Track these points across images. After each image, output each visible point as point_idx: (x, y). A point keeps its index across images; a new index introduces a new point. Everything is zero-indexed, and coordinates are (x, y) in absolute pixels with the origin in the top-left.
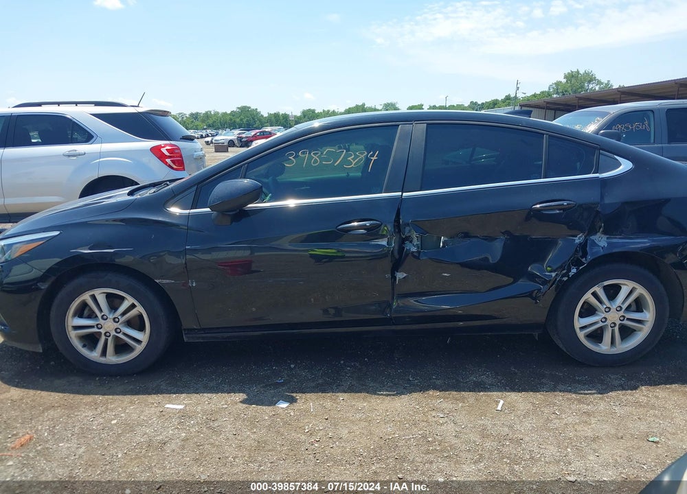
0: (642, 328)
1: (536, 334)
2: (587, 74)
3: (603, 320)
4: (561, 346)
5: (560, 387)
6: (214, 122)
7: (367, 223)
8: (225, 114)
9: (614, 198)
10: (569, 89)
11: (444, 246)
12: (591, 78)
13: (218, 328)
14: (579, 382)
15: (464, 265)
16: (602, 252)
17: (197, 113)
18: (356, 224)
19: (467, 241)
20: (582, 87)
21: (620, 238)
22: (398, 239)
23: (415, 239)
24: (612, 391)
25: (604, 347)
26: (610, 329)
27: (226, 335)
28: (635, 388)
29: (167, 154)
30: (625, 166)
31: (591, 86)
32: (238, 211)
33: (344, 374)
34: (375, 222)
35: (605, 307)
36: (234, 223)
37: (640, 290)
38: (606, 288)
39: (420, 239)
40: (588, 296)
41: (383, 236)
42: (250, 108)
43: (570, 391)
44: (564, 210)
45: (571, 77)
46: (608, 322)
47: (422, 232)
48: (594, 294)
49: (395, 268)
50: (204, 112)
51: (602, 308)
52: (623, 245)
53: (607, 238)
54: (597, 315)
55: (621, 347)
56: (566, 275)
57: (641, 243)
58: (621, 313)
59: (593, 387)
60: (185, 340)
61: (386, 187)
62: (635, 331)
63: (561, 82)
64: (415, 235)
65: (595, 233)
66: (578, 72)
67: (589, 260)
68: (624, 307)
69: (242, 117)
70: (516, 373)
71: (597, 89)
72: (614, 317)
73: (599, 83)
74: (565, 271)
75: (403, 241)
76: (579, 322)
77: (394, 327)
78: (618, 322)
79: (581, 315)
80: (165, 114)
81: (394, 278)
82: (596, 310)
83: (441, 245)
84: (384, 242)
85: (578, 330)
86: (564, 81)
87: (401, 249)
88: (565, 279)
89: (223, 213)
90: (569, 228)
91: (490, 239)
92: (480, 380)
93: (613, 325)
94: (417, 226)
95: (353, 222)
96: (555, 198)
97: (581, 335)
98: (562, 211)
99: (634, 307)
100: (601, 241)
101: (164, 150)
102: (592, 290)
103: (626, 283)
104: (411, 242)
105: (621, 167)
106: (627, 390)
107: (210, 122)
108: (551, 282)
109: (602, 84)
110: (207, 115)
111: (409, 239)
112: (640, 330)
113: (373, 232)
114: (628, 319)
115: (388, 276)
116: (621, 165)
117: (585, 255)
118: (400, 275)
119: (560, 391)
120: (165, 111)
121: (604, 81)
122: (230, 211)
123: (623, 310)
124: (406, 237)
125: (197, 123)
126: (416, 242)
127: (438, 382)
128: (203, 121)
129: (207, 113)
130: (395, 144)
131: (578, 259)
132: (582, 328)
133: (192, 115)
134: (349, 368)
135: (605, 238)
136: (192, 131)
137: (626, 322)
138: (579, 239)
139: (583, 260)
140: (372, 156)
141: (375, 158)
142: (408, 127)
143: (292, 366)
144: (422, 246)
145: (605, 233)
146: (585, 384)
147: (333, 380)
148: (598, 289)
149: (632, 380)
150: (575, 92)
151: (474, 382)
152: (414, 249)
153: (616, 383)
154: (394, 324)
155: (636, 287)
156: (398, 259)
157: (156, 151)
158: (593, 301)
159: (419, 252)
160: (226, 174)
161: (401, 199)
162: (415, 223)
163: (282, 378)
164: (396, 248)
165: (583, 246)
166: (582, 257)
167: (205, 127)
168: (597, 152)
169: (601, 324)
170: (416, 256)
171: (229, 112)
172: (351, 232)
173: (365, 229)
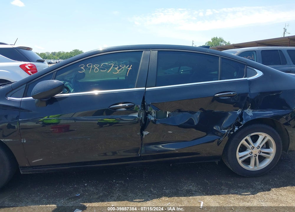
0: (270, 157)
1: (217, 162)
2: (220, 38)
3: (251, 153)
4: (229, 167)
5: (232, 191)
6: (63, 56)
7: (127, 105)
8: (67, 53)
9: (255, 90)
10: (214, 44)
11: (169, 117)
12: (222, 41)
13: (41, 166)
14: (241, 187)
15: (180, 126)
16: (250, 119)
17: (55, 52)
18: (121, 105)
19: (181, 114)
20: (219, 44)
21: (259, 111)
22: (144, 113)
23: (153, 113)
24: (258, 192)
25: (251, 167)
26: (254, 158)
27: (46, 169)
28: (269, 190)
29: (28, 68)
30: (259, 74)
31: (222, 44)
32: (50, 98)
33: (115, 189)
34: (131, 104)
35: (251, 146)
36: (48, 105)
37: (269, 137)
38: (252, 137)
39: (156, 113)
40: (243, 141)
41: (135, 112)
42: (79, 50)
43: (237, 194)
44: (231, 96)
45: (214, 39)
46: (253, 154)
47: (157, 109)
48: (246, 140)
49: (143, 129)
50: (58, 52)
51: (250, 147)
52: (260, 114)
53: (252, 111)
54: (248, 151)
55: (259, 166)
56: (233, 131)
57: (269, 113)
58: (260, 149)
59: (248, 190)
60: (22, 173)
61: (137, 85)
62: (266, 158)
63: (210, 42)
64: (153, 111)
65: (246, 109)
66: (217, 38)
67: (244, 123)
68: (261, 146)
69: (75, 54)
70: (207, 184)
71: (224, 45)
72: (256, 151)
73: (225, 42)
74: (231, 129)
75: (146, 114)
76: (239, 155)
77: (142, 161)
78: (258, 154)
79: (240, 151)
80: (29, 49)
81: (142, 134)
82: (247, 148)
83: (167, 116)
84: (136, 115)
85: (238, 159)
86: (211, 41)
87: (146, 119)
88: (232, 133)
89: (41, 100)
90: (234, 106)
91: (193, 113)
92: (189, 189)
93: (255, 156)
94: (154, 106)
95: (120, 104)
96: (226, 90)
97: (240, 161)
98: (230, 97)
99: (265, 146)
100: (250, 112)
101: (27, 67)
102: (245, 138)
103: (262, 134)
104: (151, 115)
105: (257, 74)
106: (265, 191)
107: (61, 56)
108: (225, 135)
109: (226, 43)
110: (59, 53)
111: (150, 113)
112: (268, 158)
113: (130, 109)
114: (263, 152)
115: (139, 133)
116: (257, 73)
117: (242, 120)
118: (145, 133)
119: (232, 194)
120: (28, 48)
121: (227, 42)
122: (46, 98)
123: (260, 148)
124: (148, 112)
125: (55, 57)
126: (153, 114)
127: (167, 191)
128: (58, 56)
129: (59, 52)
130: (141, 61)
131: (238, 122)
132: (240, 158)
133: (52, 53)
134: (118, 185)
135: (251, 111)
136: (52, 60)
137: (262, 154)
138: (239, 112)
139: (241, 123)
140: (129, 67)
141: (130, 68)
142: (148, 52)
143: (86, 185)
144: (157, 117)
145: (252, 108)
146: (244, 189)
147: (109, 193)
148: (248, 138)
149: (267, 185)
150: (216, 46)
151: (186, 190)
152: (153, 119)
153: (259, 187)
154: (142, 160)
155: (267, 136)
156: (144, 124)
157: (22, 67)
158: (246, 144)
159: (155, 120)
160: (44, 77)
161: (145, 91)
162: (153, 104)
163: (79, 193)
164: (143, 118)
165: (241, 115)
166: (241, 121)
167: (58, 58)
168: (246, 66)
169: (249, 156)
170: (154, 122)
171: (69, 52)
172: (118, 110)
173: (125, 108)
